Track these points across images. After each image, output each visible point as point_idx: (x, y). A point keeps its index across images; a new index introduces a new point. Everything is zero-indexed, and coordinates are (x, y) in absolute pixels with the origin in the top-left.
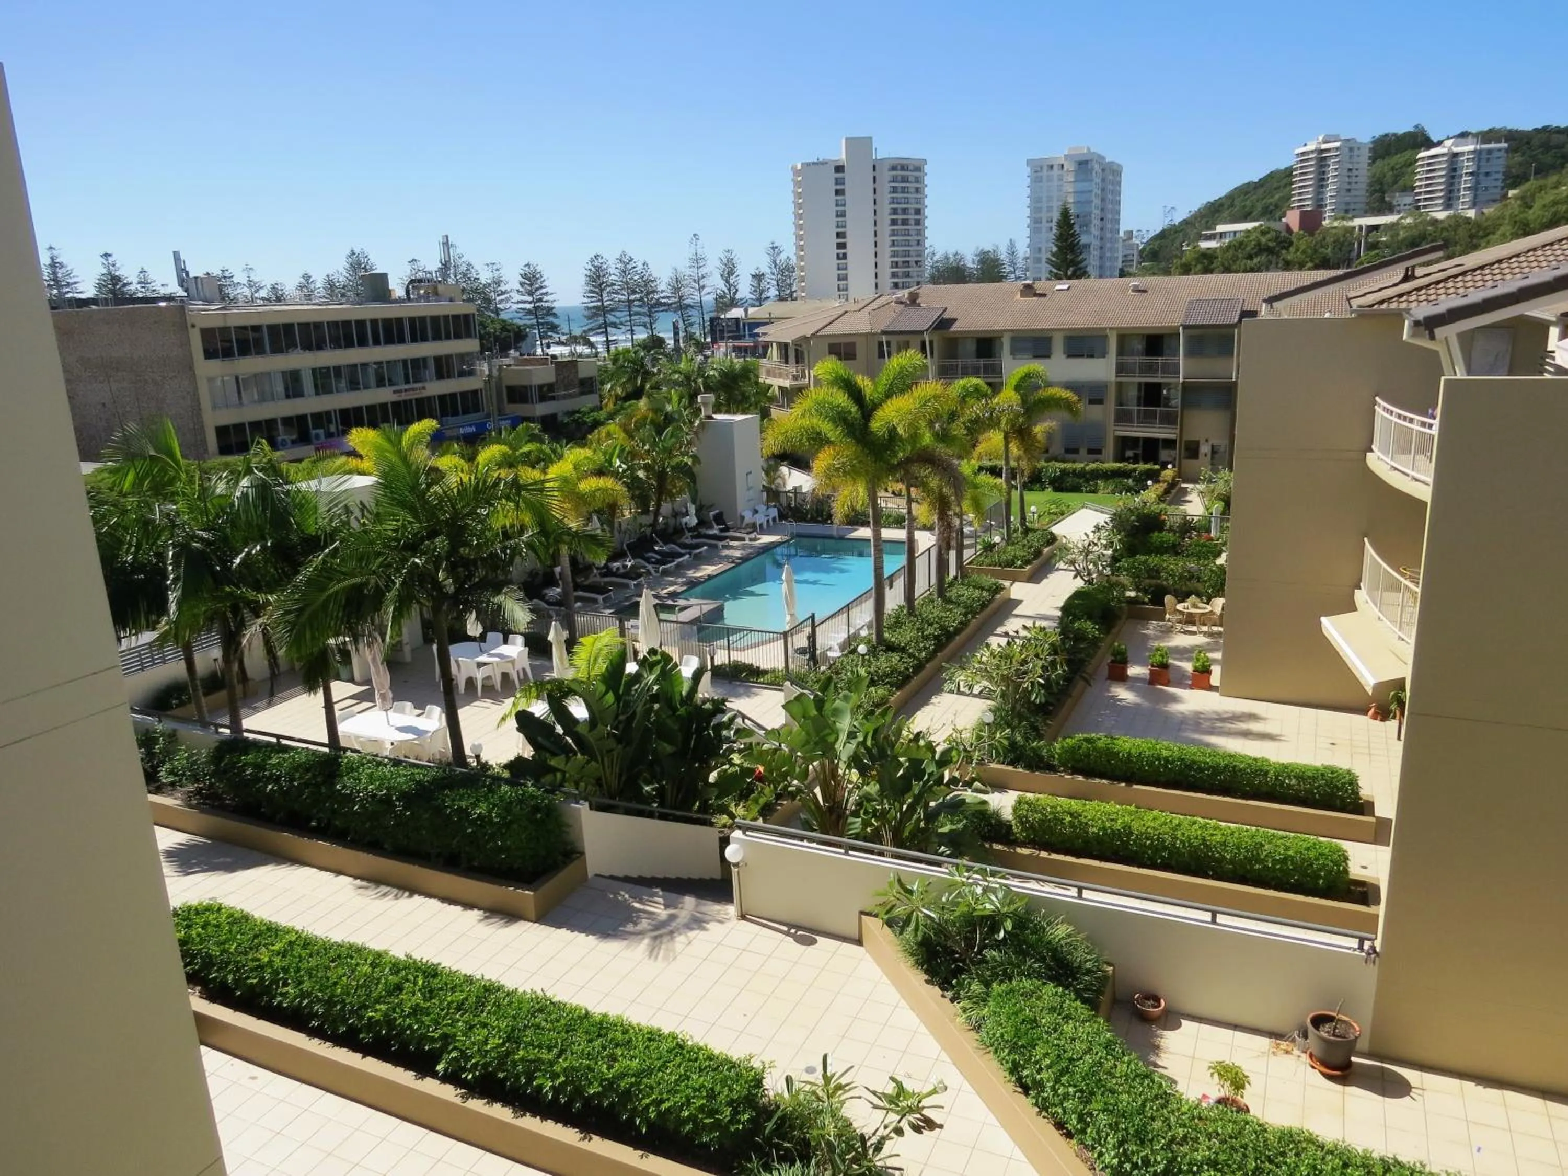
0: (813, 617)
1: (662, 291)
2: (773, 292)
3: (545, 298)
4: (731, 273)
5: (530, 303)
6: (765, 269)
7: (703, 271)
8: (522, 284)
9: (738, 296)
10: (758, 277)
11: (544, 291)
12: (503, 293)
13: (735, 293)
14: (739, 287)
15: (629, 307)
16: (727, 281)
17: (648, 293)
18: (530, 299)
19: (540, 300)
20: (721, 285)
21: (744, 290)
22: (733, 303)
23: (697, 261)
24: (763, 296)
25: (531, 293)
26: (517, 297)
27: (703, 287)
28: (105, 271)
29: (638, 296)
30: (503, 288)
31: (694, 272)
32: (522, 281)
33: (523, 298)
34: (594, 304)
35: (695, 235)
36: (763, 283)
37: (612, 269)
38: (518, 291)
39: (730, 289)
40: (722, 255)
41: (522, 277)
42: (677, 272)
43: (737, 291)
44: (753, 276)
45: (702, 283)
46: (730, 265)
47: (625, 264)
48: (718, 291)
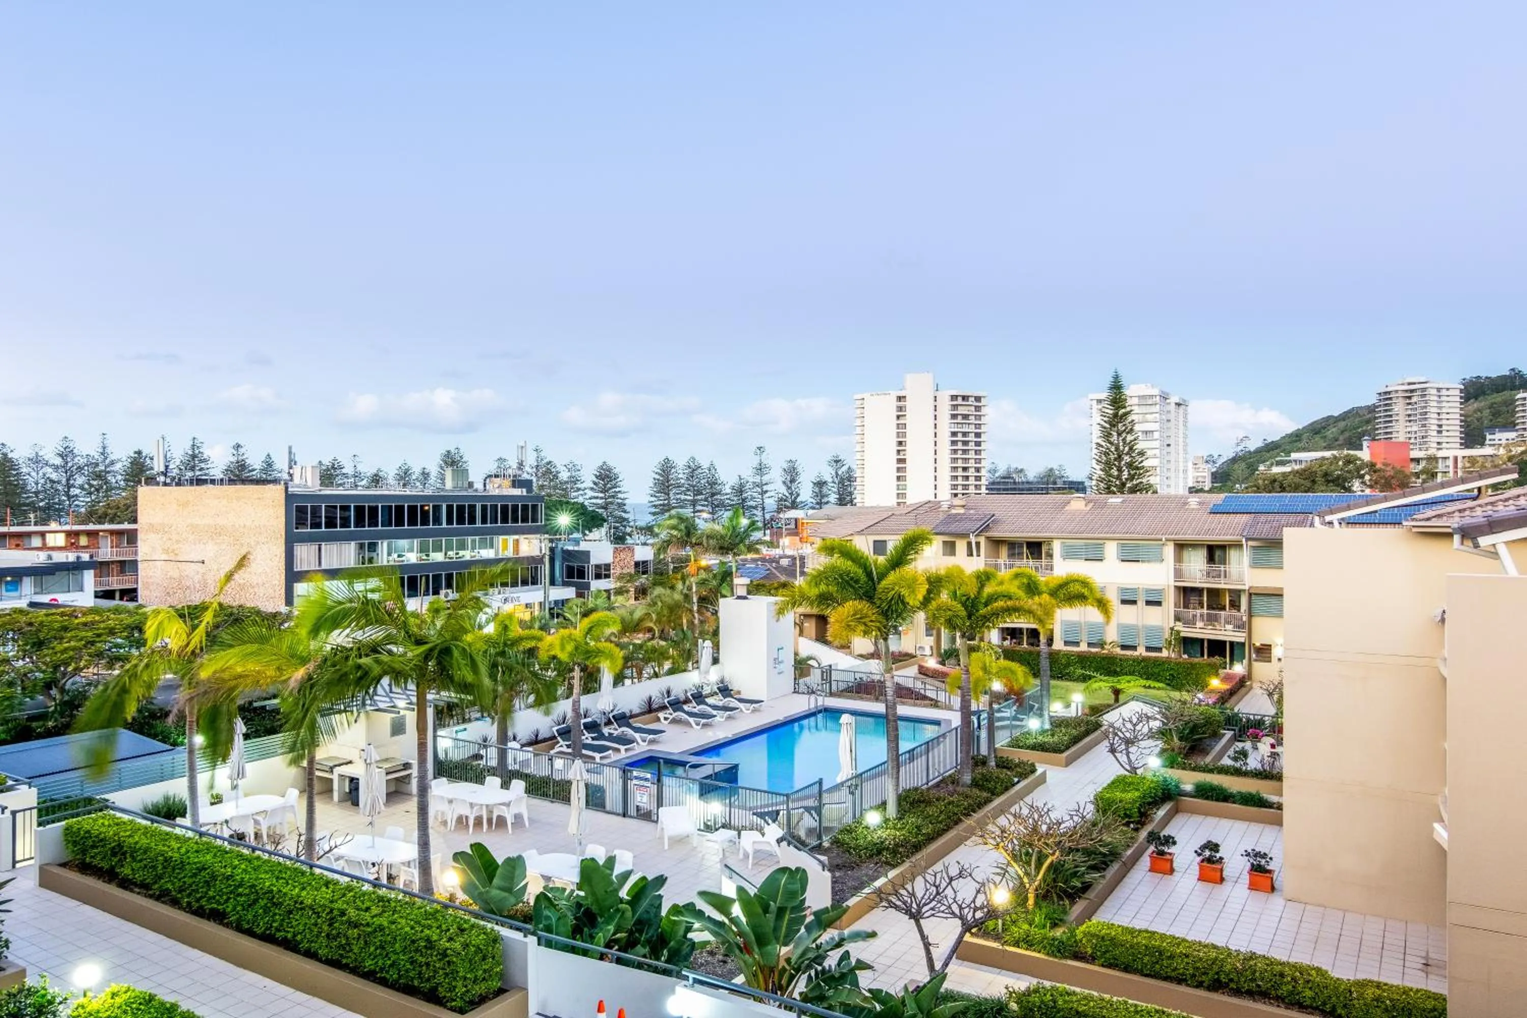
0: (820, 782)
1: (727, 494)
2: (833, 498)
3: (620, 495)
4: (793, 481)
5: (602, 498)
6: (827, 478)
7: (766, 478)
8: (595, 483)
9: (798, 500)
10: (820, 484)
11: (617, 490)
12: (579, 489)
13: (796, 498)
14: (801, 492)
15: (694, 506)
16: (789, 488)
17: (713, 495)
18: (601, 495)
19: (613, 497)
20: (783, 490)
21: (806, 494)
22: (794, 506)
23: (761, 469)
24: (824, 500)
25: (604, 491)
26: (590, 494)
27: (766, 491)
28: (234, 459)
29: (703, 497)
30: (579, 485)
31: (757, 479)
32: (597, 481)
33: (596, 494)
34: (661, 502)
35: (760, 448)
36: (825, 490)
37: (680, 474)
38: (592, 489)
39: (791, 494)
40: (785, 466)
41: (597, 477)
42: (740, 479)
43: (798, 495)
44: (815, 484)
45: (765, 488)
46: (792, 475)
47: (693, 470)
48: (780, 495)
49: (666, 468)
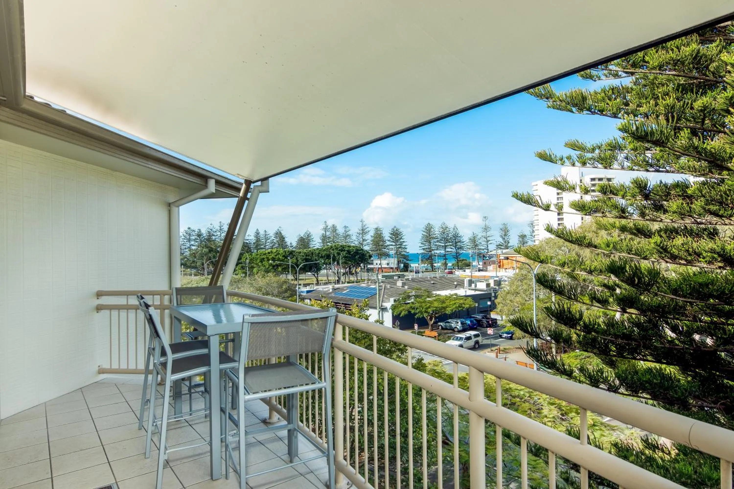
1: (465, 242)
3: (404, 244)
4: (506, 235)
7: (489, 234)
10: (523, 236)
11: (402, 240)
13: (507, 244)
14: (511, 241)
16: (504, 239)
17: (456, 242)
18: (394, 244)
19: (400, 244)
20: (501, 240)
23: (486, 229)
25: (395, 241)
27: (490, 241)
29: (450, 244)
30: (383, 239)
31: (484, 234)
32: (391, 236)
33: (391, 243)
34: (427, 247)
35: (485, 217)
36: (526, 239)
37: (437, 231)
38: (389, 241)
39: (505, 242)
40: (502, 227)
41: (391, 234)
42: (474, 234)
43: (509, 242)
44: (519, 236)
45: (488, 239)
46: (505, 232)
47: (444, 229)
48: (498, 243)
49: (429, 229)
